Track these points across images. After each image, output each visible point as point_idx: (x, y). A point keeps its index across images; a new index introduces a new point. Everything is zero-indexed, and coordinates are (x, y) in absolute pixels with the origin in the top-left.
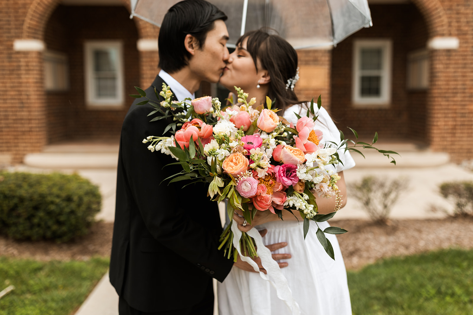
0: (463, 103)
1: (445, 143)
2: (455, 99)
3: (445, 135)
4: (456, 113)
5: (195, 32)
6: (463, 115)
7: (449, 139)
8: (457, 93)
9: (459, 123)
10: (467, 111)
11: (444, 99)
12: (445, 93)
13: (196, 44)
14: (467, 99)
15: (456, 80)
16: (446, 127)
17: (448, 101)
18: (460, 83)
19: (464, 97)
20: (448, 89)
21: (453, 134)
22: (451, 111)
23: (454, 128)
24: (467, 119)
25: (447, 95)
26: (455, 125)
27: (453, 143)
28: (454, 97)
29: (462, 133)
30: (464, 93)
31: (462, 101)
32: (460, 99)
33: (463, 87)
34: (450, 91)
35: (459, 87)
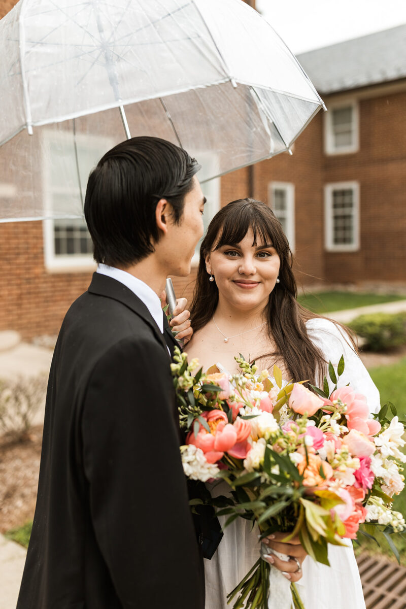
0: (27, 266)
1: (11, 318)
2: (18, 261)
3: (10, 308)
4: (20, 279)
5: (172, 195)
6: (29, 281)
7: (15, 312)
8: (18, 254)
9: (25, 291)
10: (33, 276)
11: (5, 262)
12: (6, 254)
13: (171, 216)
14: (30, 261)
15: (17, 238)
16: (10, 298)
17: (10, 264)
18: (22, 241)
19: (28, 259)
20: (9, 249)
21: (19, 305)
22: (14, 277)
23: (20, 297)
24: (33, 286)
25: (8, 256)
26: (21, 294)
27: (20, 316)
28: (16, 259)
29: (30, 303)
30: (27, 253)
31: (25, 263)
32: (23, 261)
33: (26, 246)
34: (11, 251)
35: (21, 246)
